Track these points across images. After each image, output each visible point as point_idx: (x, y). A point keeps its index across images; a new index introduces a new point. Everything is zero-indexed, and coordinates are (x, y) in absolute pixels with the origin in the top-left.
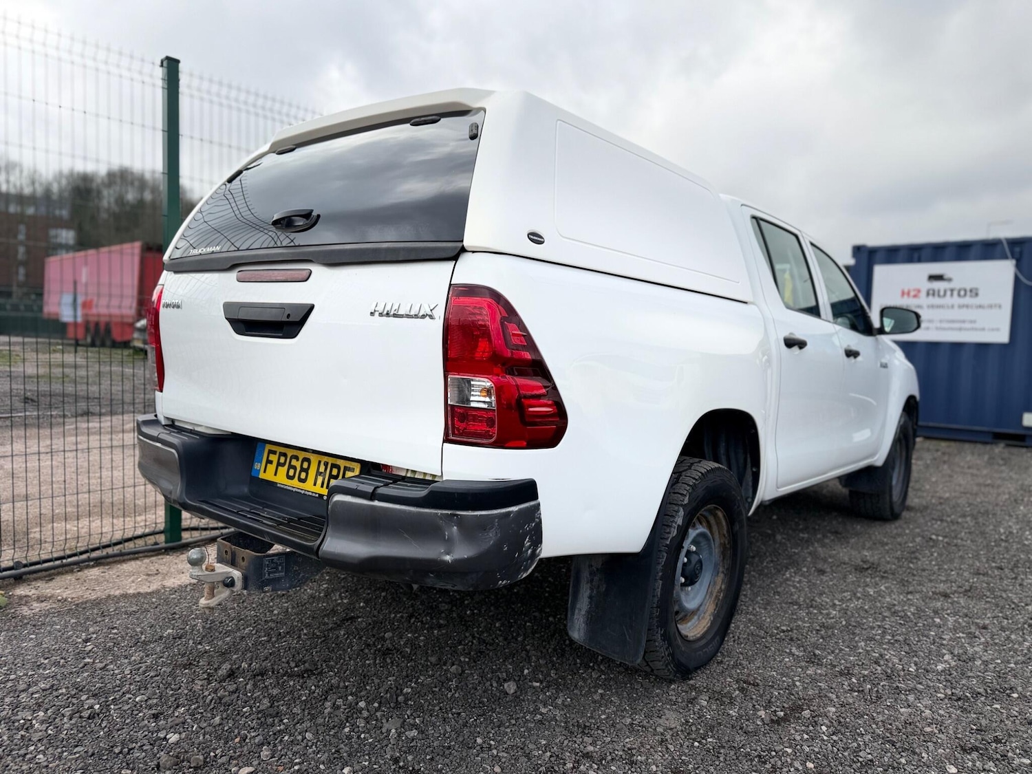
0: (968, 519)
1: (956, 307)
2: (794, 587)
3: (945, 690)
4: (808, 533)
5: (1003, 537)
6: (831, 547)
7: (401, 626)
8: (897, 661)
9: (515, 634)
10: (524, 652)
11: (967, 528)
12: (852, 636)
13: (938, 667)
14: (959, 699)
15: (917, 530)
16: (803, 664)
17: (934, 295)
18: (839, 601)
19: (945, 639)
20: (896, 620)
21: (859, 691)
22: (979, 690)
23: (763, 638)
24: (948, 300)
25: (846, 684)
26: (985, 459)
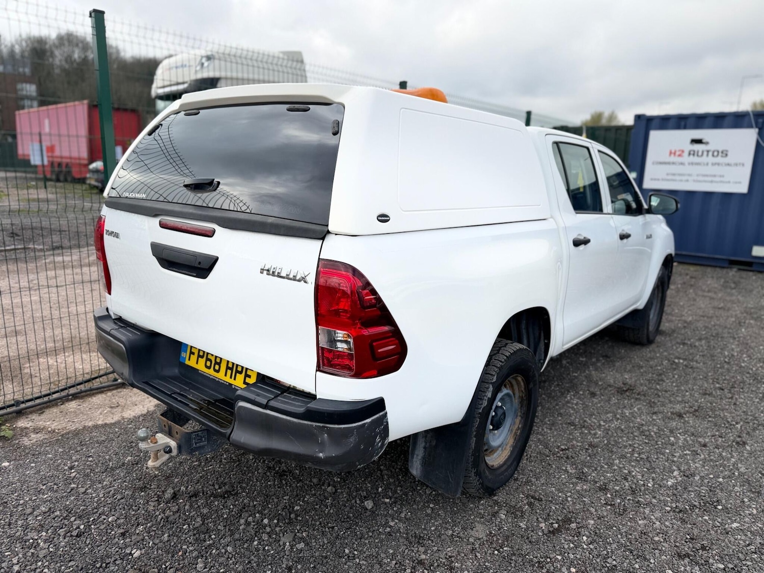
0: (703, 342)
1: (710, 164)
2: (572, 408)
3: (671, 503)
4: (586, 357)
5: (726, 360)
6: (601, 370)
8: (640, 477)
10: (379, 472)
11: (701, 352)
12: (610, 455)
13: (668, 483)
14: (681, 511)
15: (665, 354)
16: (574, 480)
17: (694, 155)
18: (604, 422)
19: (675, 456)
20: (643, 438)
21: (611, 505)
22: (695, 503)
23: (548, 456)
24: (704, 159)
25: (603, 499)
26: (721, 283)
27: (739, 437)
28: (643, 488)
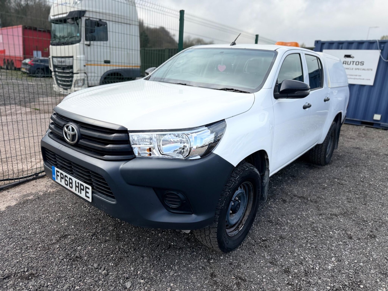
1: (354, 69)
2: (272, 211)
3: (331, 283)
5: (362, 180)
6: (290, 185)
7: (87, 241)
8: (311, 262)
9: (140, 246)
10: (141, 258)
11: (348, 174)
12: (293, 244)
13: (329, 267)
15: (327, 175)
16: (268, 264)
17: (346, 63)
18: (290, 221)
19: (333, 246)
20: (313, 232)
21: (291, 285)
22: (346, 283)
23: (253, 245)
24: (351, 66)
25: (286, 280)
26: (357, 134)
27: (371, 232)
28: (312, 271)
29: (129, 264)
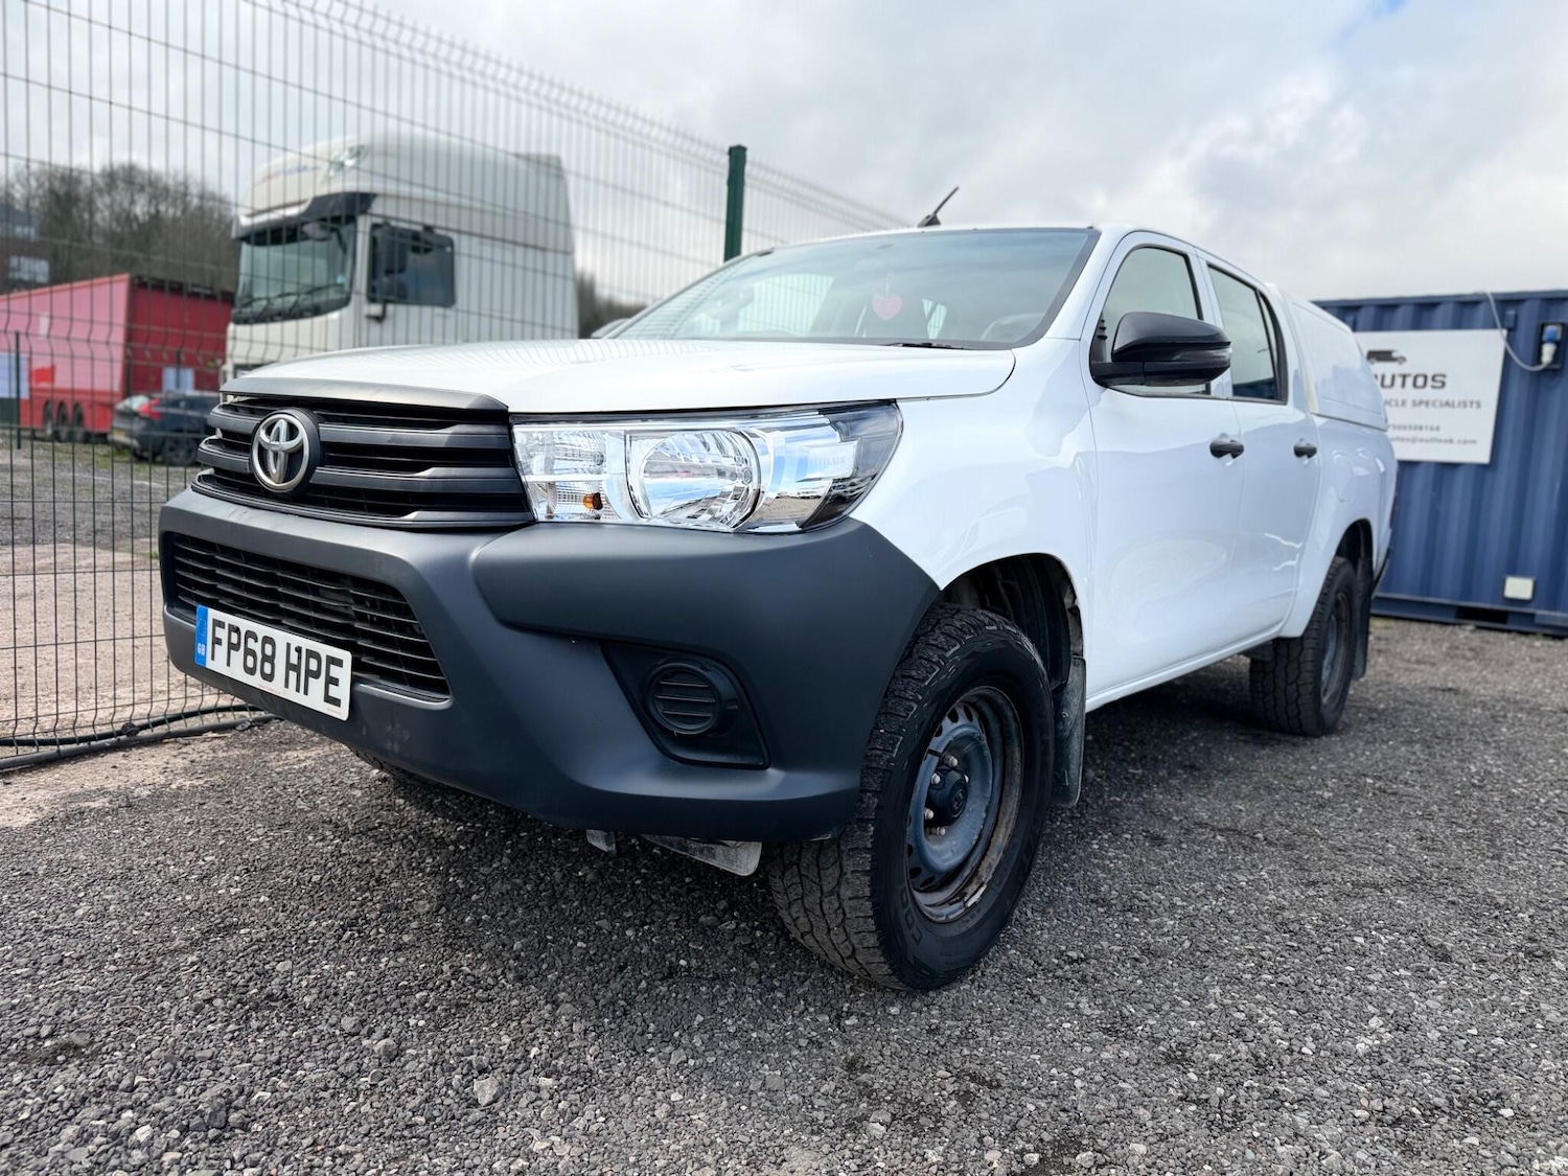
0: (1417, 747)
1: (1409, 403)
2: (1104, 869)
3: (1370, 1099)
4: (1143, 767)
5: (1475, 782)
6: (1181, 794)
7: (320, 946)
8: (1279, 1031)
9: (544, 966)
10: (548, 1007)
11: (1415, 764)
12: (1198, 974)
13: (1358, 1046)
14: (1397, 1122)
15: (1331, 766)
16: (1097, 1035)
18: (1183, 900)
19: (1372, 982)
20: (1284, 938)
21: (1197, 1102)
22: (1436, 1099)
23: (1030, 976)
24: (1397, 393)
25: (1175, 1084)
27: (1531, 940)
28: (1287, 1059)
29: (495, 1025)
